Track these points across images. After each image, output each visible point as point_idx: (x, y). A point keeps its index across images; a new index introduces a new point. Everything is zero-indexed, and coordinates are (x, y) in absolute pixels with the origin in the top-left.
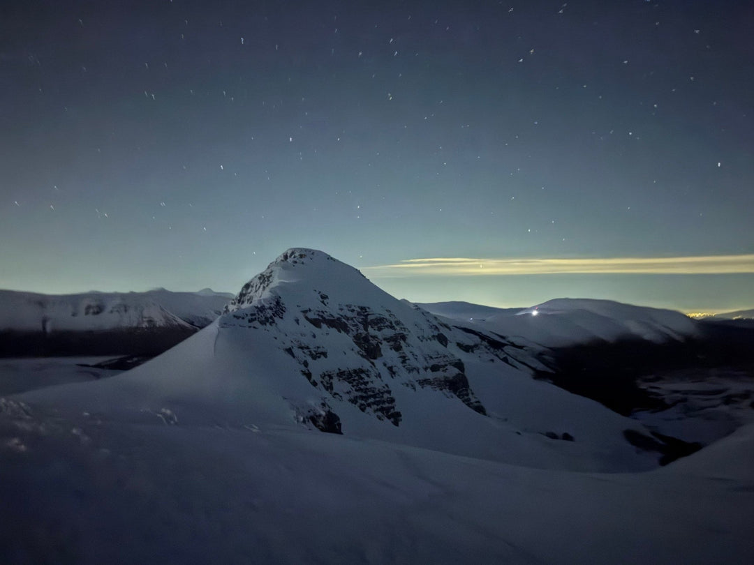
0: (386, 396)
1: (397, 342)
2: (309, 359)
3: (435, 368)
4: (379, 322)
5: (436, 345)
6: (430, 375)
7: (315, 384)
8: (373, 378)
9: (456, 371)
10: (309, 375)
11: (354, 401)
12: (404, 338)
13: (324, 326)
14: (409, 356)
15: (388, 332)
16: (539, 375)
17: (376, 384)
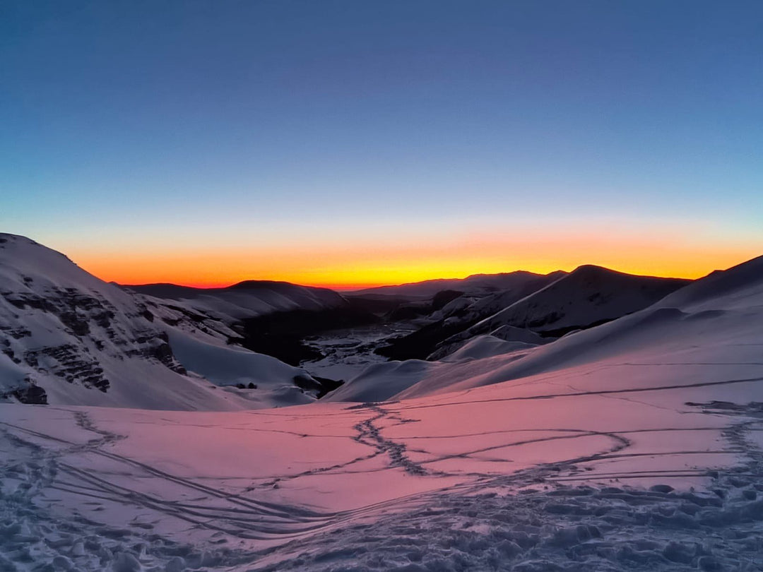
0: (94, 367)
1: (104, 319)
2: (11, 339)
3: (141, 340)
4: (87, 302)
5: (143, 320)
6: (136, 346)
7: (17, 361)
8: (80, 352)
9: (162, 341)
10: (11, 354)
11: (61, 374)
12: (112, 315)
13: (28, 307)
14: (117, 331)
15: (95, 311)
16: (232, 341)
17: (84, 357)
